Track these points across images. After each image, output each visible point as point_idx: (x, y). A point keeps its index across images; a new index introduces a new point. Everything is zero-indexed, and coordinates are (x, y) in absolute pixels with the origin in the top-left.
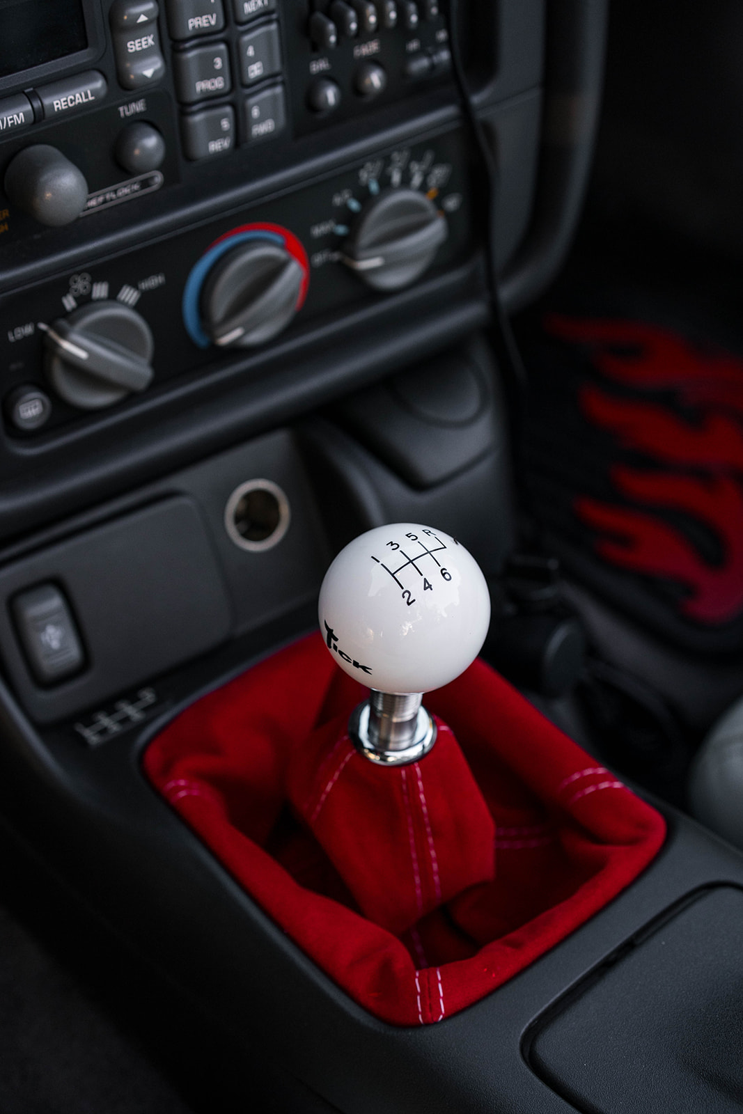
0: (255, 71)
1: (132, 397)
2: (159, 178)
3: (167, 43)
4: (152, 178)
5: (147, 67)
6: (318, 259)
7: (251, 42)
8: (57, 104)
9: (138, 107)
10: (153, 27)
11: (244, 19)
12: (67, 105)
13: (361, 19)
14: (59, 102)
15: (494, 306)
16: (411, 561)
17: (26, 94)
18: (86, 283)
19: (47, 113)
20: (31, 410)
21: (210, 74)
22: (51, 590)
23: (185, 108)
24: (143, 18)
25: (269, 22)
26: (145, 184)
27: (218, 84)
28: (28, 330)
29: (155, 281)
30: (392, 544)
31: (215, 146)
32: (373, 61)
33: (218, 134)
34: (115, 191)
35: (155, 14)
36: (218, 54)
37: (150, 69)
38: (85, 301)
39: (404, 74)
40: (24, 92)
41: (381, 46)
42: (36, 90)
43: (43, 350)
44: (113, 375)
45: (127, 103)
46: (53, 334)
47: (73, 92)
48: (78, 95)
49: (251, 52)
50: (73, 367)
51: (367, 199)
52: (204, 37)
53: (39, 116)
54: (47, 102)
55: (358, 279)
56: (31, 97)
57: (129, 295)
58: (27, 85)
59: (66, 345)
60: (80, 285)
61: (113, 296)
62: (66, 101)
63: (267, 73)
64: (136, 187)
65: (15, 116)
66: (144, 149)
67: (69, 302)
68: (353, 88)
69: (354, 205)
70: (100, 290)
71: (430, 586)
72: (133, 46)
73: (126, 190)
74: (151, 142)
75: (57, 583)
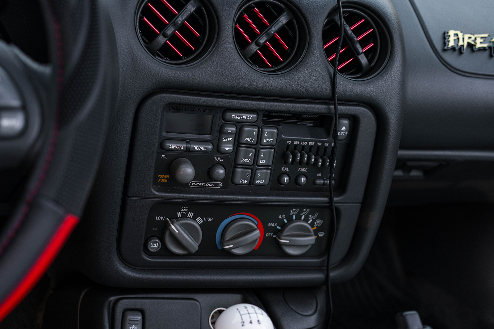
0: (262, 162)
1: (190, 255)
2: (221, 185)
3: (236, 143)
4: (219, 184)
5: (227, 147)
6: (268, 235)
7: (263, 152)
8: (195, 147)
9: (221, 159)
10: (233, 136)
11: (263, 144)
12: (198, 149)
13: (302, 157)
14: (196, 147)
15: (327, 276)
16: (249, 313)
17: (187, 142)
18: (186, 210)
19: (191, 149)
20: (154, 245)
21: (247, 157)
22: (140, 313)
23: (236, 165)
24: (230, 131)
25: (272, 148)
26: (216, 185)
27: (249, 161)
28: (163, 218)
29: (210, 219)
30: (245, 307)
31: (242, 181)
32: (304, 174)
33: (244, 178)
34: (205, 183)
35: (235, 132)
36: (252, 152)
37: (228, 148)
38: (184, 216)
39: (314, 183)
40: (186, 141)
41: (308, 170)
42: (190, 142)
43: (165, 226)
44: (184, 243)
45: (218, 157)
46: (170, 222)
47: (201, 146)
48: (202, 147)
49: (262, 155)
50: (173, 236)
51: (290, 220)
52: (248, 145)
53: (188, 150)
54: (192, 146)
55: (280, 246)
56: (188, 143)
57: (200, 220)
58: (188, 139)
59: (173, 226)
60: (184, 210)
61: (194, 218)
62: (198, 147)
63: (266, 164)
64: (212, 185)
65: (180, 146)
66: (218, 172)
67: (179, 215)
68: (295, 180)
69: (285, 221)
70: (191, 215)
71: (252, 323)
72: (225, 139)
73: (209, 184)
74: (222, 171)
75: (142, 312)
